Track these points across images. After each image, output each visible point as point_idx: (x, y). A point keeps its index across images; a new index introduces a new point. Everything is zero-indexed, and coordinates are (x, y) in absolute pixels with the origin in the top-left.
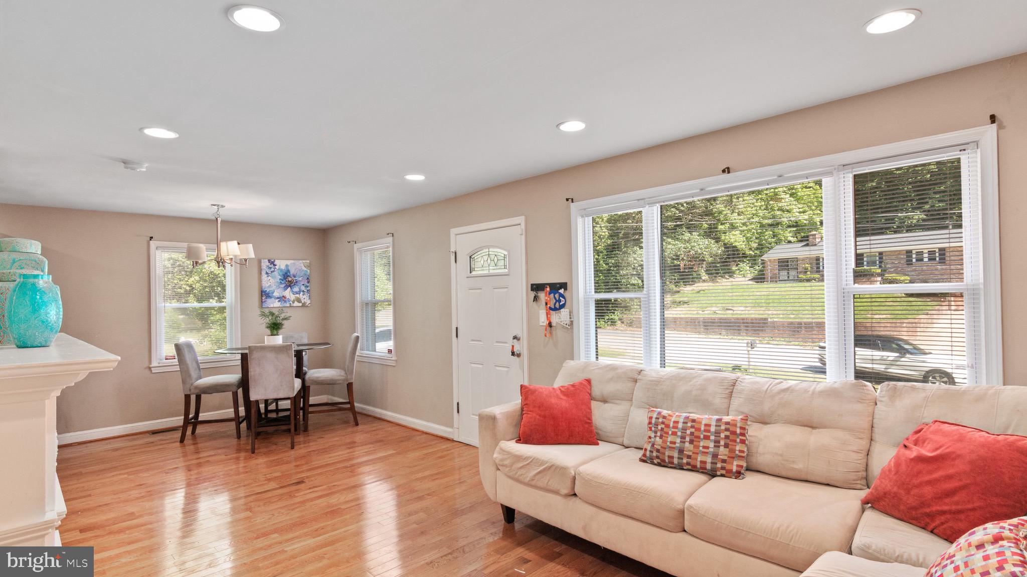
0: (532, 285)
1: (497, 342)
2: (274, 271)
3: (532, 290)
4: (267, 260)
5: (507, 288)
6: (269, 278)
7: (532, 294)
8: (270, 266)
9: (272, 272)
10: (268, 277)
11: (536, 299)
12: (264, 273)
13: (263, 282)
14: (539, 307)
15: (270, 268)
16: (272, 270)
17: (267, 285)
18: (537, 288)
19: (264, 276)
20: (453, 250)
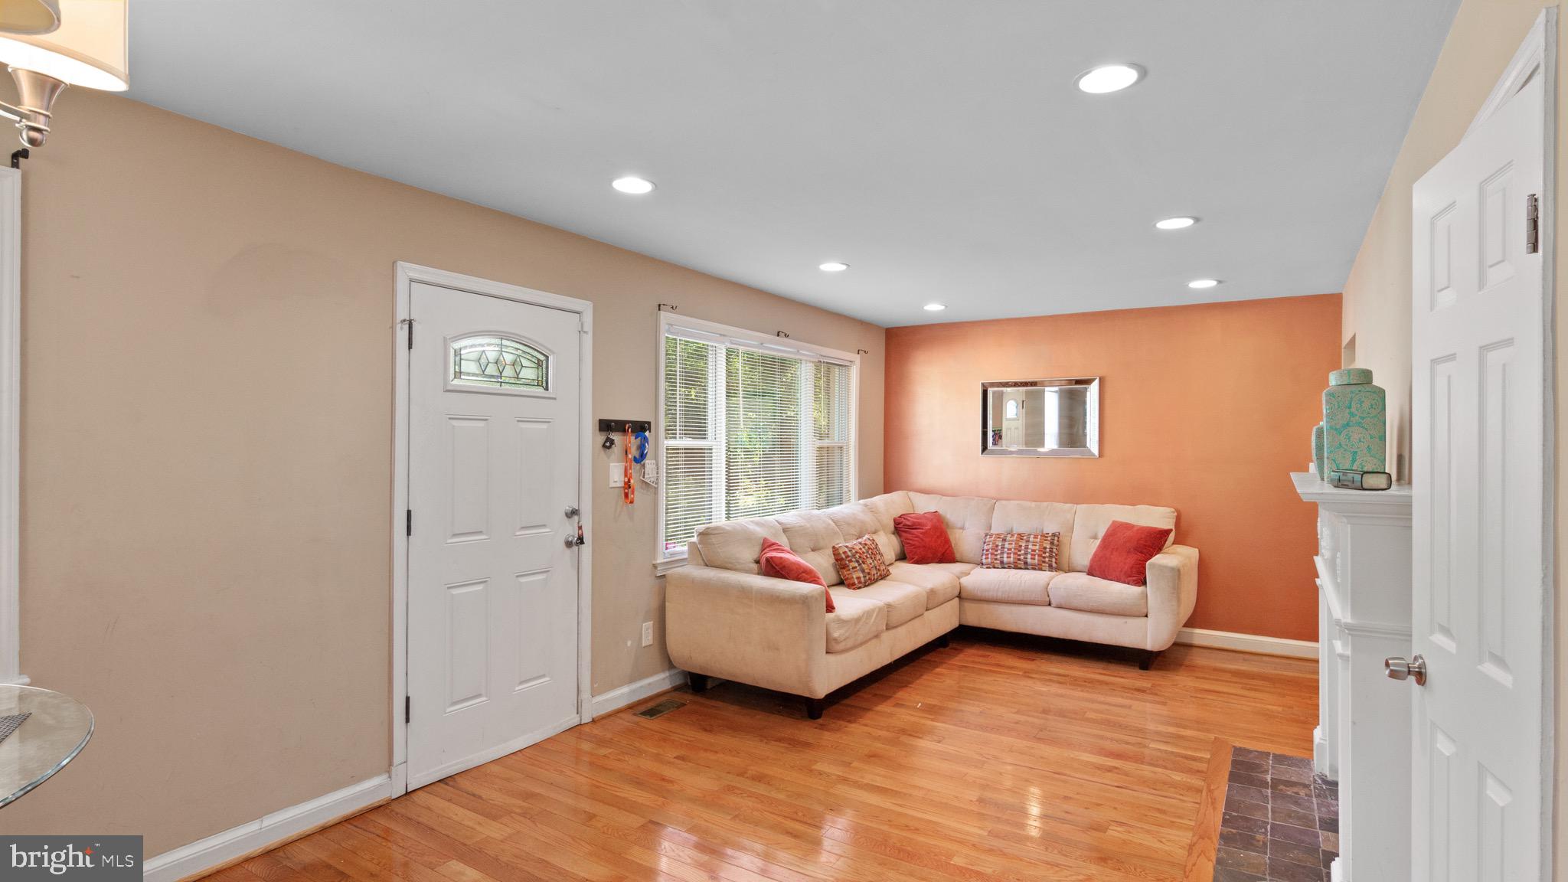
0: (601, 421)
1: (523, 528)
3: (601, 429)
5: (549, 422)
7: (601, 438)
11: (608, 445)
14: (609, 458)
18: (606, 426)
20: (402, 314)
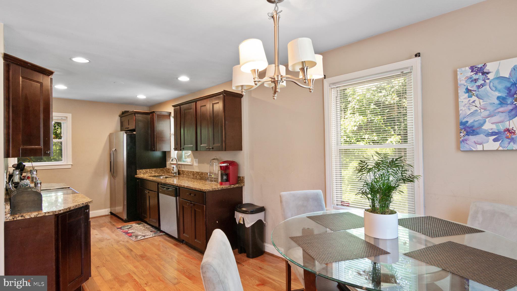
2: (482, 85)
4: (467, 68)
6: (474, 98)
8: (475, 77)
9: (479, 87)
10: (470, 97)
12: (461, 91)
13: (461, 108)
15: (476, 80)
16: (480, 82)
17: (469, 112)
19: (463, 97)
